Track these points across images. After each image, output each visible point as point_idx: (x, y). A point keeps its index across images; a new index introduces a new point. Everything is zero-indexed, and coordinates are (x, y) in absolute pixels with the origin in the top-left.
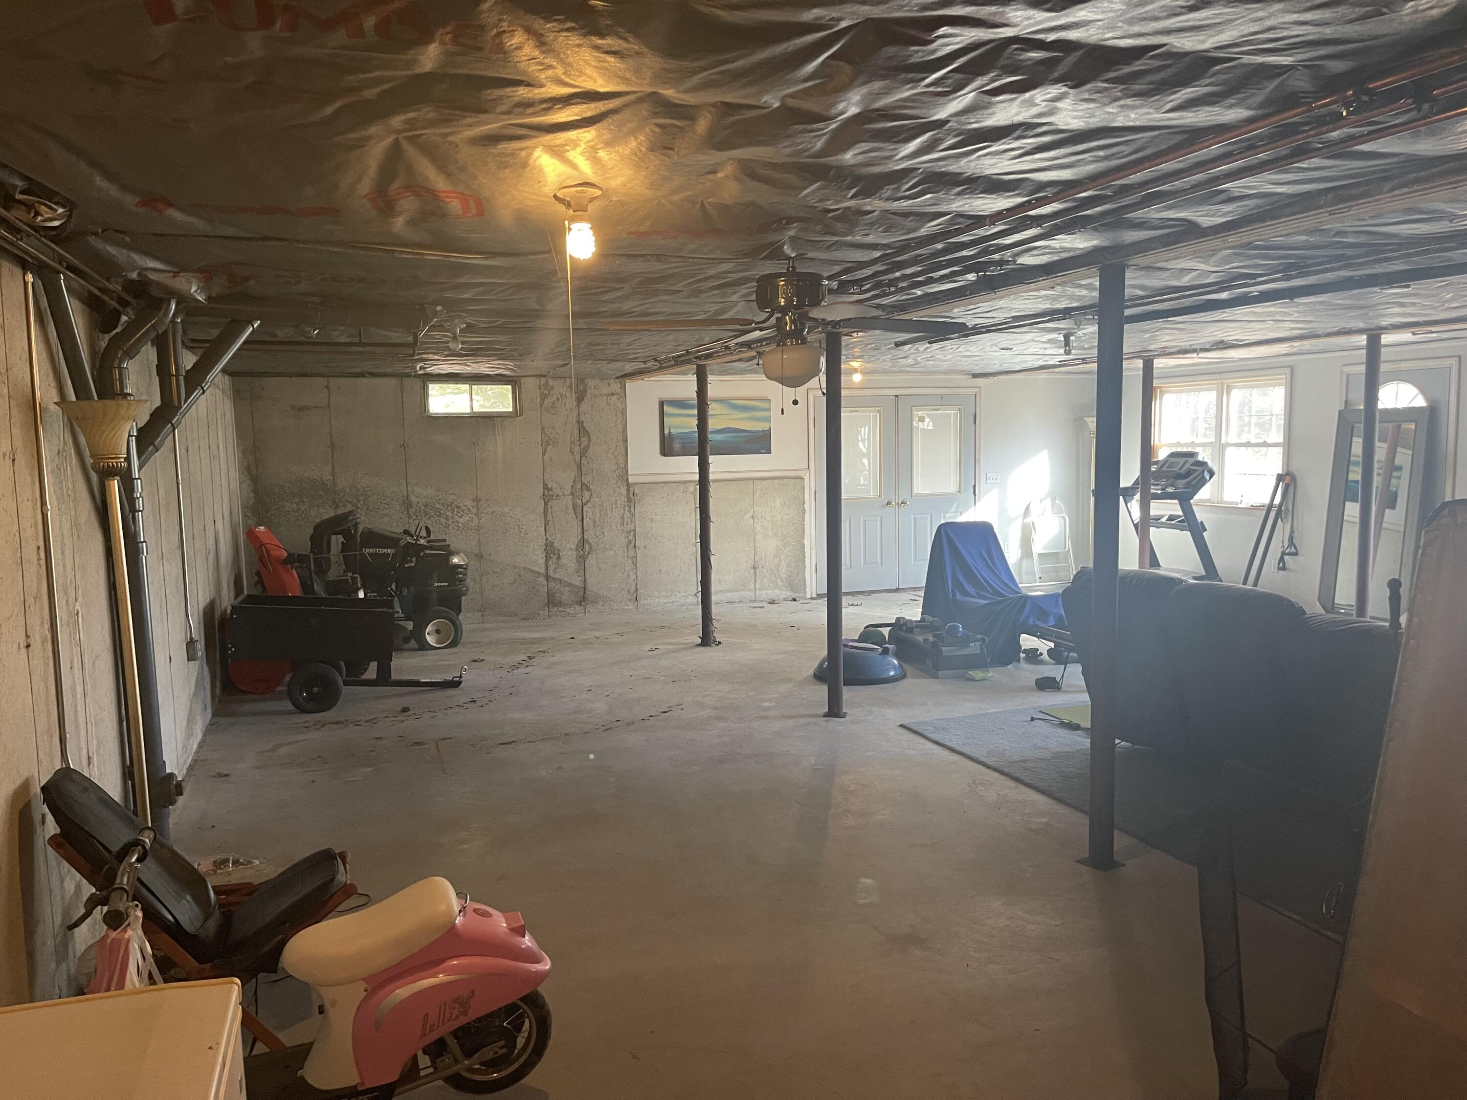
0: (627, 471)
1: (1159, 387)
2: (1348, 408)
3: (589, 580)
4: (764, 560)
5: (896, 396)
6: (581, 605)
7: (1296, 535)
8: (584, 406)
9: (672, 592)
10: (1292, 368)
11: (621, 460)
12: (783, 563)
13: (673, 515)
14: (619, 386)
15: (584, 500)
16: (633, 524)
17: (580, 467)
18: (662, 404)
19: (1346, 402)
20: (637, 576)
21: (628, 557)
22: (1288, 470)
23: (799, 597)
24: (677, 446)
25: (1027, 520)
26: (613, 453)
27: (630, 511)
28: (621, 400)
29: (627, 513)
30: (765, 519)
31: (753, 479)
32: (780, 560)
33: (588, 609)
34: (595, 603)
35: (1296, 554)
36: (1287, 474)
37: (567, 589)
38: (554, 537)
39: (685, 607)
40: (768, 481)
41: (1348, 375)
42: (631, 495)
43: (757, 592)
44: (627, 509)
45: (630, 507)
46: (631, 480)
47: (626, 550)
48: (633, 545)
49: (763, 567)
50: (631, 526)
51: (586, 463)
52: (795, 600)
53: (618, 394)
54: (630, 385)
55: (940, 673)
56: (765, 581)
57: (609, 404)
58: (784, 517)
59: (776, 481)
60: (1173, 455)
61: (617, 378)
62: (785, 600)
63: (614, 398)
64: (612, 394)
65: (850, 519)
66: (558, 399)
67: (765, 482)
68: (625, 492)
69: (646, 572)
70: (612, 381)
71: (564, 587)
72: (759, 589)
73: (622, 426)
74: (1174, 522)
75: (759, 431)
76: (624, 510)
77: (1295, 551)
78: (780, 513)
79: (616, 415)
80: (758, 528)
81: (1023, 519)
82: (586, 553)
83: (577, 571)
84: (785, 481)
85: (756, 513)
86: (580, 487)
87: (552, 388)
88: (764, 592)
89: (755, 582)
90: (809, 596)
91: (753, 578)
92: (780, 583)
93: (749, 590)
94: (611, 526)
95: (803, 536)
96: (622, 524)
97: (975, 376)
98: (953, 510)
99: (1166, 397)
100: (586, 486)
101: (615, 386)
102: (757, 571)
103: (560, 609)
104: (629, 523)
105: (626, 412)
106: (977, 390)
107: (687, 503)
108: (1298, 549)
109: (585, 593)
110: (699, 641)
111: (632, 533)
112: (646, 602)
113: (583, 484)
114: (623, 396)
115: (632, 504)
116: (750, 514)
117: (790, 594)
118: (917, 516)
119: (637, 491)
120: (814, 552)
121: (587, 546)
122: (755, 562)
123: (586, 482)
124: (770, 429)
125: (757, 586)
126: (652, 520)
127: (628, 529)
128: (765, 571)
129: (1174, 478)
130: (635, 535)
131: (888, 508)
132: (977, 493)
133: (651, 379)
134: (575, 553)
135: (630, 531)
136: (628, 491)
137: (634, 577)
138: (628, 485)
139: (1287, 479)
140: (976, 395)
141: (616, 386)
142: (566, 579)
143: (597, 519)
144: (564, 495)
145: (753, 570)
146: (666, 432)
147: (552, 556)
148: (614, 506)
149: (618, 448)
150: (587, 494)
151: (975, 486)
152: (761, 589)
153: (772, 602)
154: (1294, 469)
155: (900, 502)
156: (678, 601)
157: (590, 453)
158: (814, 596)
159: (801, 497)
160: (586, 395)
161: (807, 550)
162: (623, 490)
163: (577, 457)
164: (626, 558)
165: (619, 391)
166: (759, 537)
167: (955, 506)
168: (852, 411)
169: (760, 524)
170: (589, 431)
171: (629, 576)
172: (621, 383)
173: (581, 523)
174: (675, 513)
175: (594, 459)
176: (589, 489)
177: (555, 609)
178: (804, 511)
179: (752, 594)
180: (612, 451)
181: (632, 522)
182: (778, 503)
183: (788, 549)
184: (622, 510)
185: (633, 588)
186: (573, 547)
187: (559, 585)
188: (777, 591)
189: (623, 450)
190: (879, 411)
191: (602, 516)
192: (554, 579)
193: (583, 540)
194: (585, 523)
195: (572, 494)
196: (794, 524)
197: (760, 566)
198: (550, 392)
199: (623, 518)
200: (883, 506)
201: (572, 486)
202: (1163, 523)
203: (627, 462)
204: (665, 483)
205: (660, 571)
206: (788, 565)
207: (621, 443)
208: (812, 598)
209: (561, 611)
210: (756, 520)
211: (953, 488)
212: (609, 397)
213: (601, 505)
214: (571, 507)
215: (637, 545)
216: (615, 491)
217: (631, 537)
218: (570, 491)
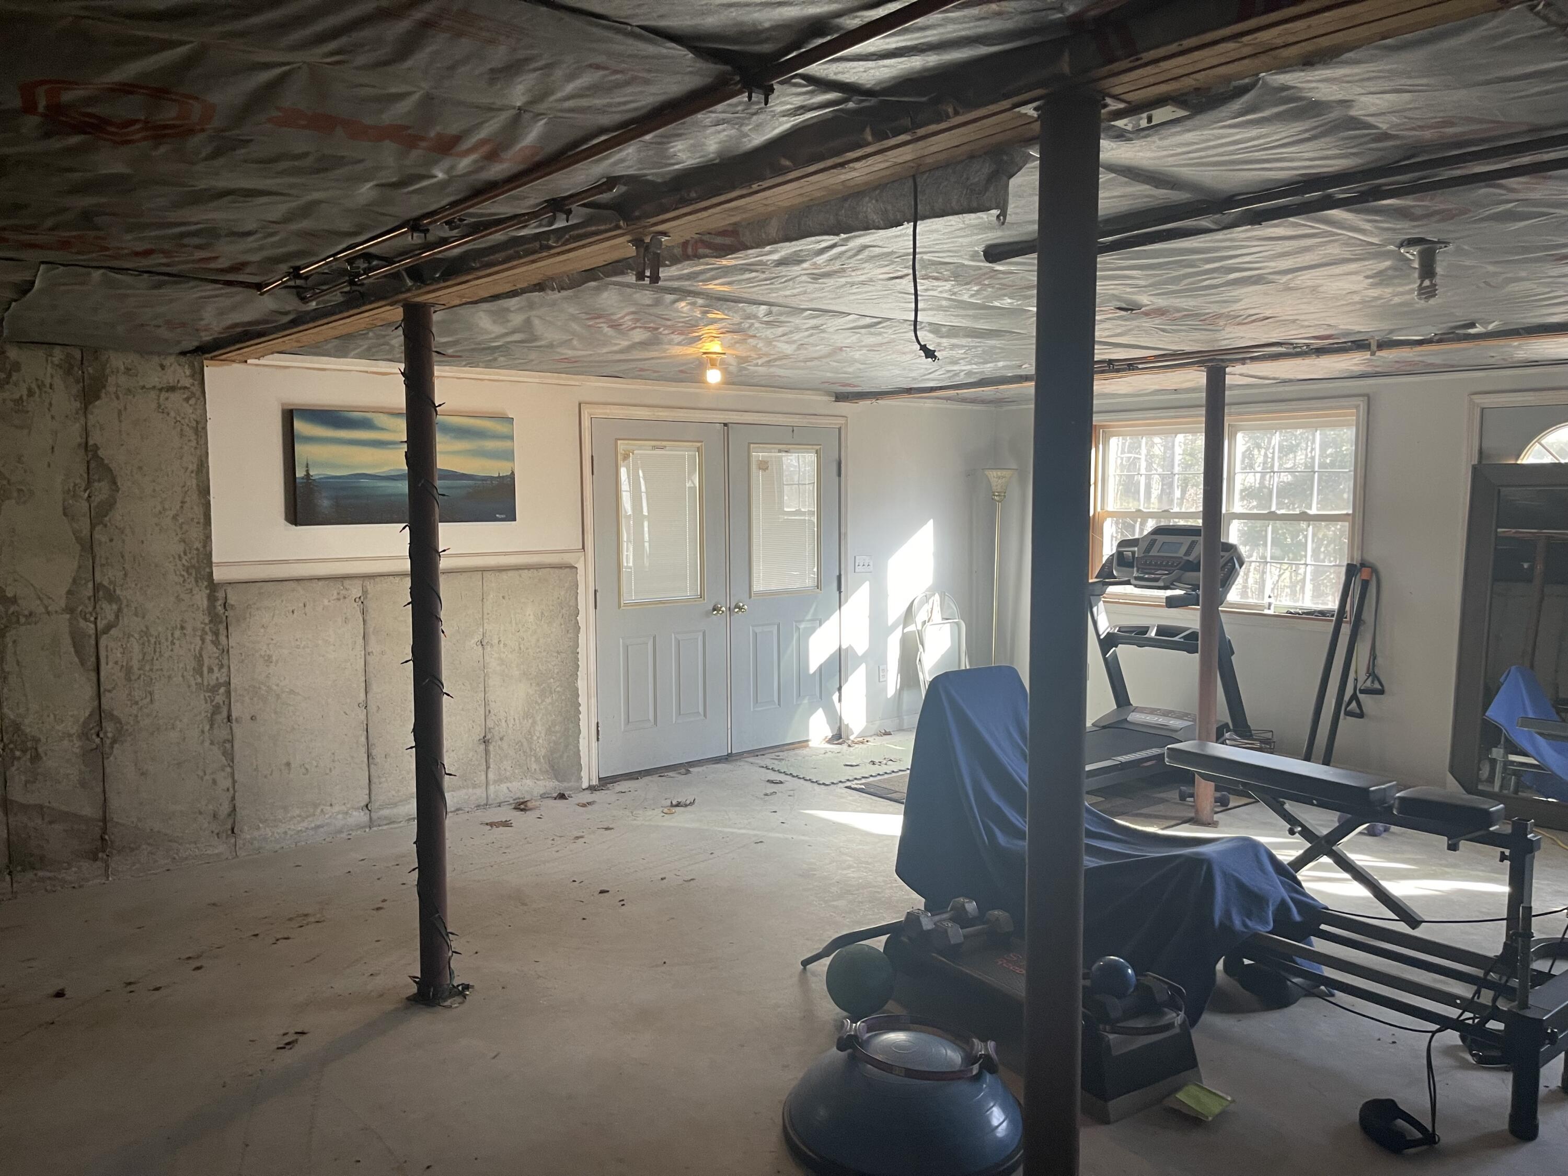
0: (209, 555)
1: (1103, 427)
2: (1484, 462)
3: (115, 803)
4: (504, 724)
5: (725, 425)
6: (95, 859)
7: (1379, 661)
8: (102, 410)
9: (316, 806)
10: (1368, 397)
11: (195, 533)
12: (539, 728)
13: (317, 646)
14: (188, 372)
15: (101, 624)
16: (225, 670)
17: (88, 547)
18: (289, 416)
19: (1481, 452)
20: (234, 782)
21: (212, 743)
22: (1362, 560)
23: (570, 789)
24: (325, 503)
25: (911, 628)
26: (175, 517)
27: (216, 643)
28: (192, 401)
29: (210, 648)
30: (505, 645)
31: (483, 570)
32: (534, 723)
33: (113, 865)
34: (132, 850)
35: (1381, 692)
36: (1363, 565)
37: (58, 827)
38: (22, 710)
39: (344, 835)
40: (510, 573)
41: (1483, 409)
42: (220, 609)
43: (492, 788)
44: (209, 637)
45: (216, 634)
46: (218, 575)
47: (207, 727)
48: (225, 714)
49: (501, 739)
50: (218, 675)
51: (104, 539)
52: (562, 796)
53: (185, 388)
54: (214, 373)
55: (1112, 1104)
56: (507, 764)
57: (160, 408)
58: (541, 641)
59: (525, 573)
60: (1158, 531)
61: (183, 353)
62: (543, 796)
63: (175, 397)
64: (172, 389)
65: (654, 638)
66: (31, 393)
67: (505, 576)
68: (205, 602)
69: (256, 770)
70: (171, 359)
71: (51, 823)
72: (495, 782)
73: (195, 460)
74: (1176, 639)
75: (492, 478)
76: (203, 640)
77: (1380, 687)
78: (535, 632)
79: (182, 435)
80: (493, 664)
81: (904, 628)
82: (108, 742)
83: (83, 784)
84: (542, 572)
85: (488, 634)
86: (90, 593)
87: (17, 366)
88: (504, 787)
89: (488, 768)
90: (585, 785)
91: (484, 760)
92: (534, 766)
93: (475, 786)
94: (170, 677)
95: (575, 675)
96: (198, 671)
97: (840, 397)
98: (809, 617)
99: (1114, 442)
100: (107, 590)
101: (179, 373)
102: (491, 748)
103: (41, 874)
104: (216, 669)
105: (205, 428)
106: (841, 421)
107: (346, 621)
108: (1384, 683)
109: (104, 830)
110: (414, 989)
111: (222, 690)
112: (256, 834)
113: (97, 588)
114: (198, 394)
115: (222, 628)
116: (477, 637)
117: (550, 785)
118: (758, 630)
119: (232, 600)
120: (593, 701)
121: (109, 727)
122: (487, 730)
123: (106, 583)
124: (513, 473)
125: (491, 776)
126: (268, 660)
127: (213, 683)
128: (505, 746)
129: (1180, 569)
130: (228, 693)
131: (715, 617)
132: (843, 589)
133: (262, 361)
134: (78, 744)
135: (218, 685)
136: (212, 598)
137: (228, 783)
138: (213, 587)
139: (1365, 574)
140: (840, 429)
141: (179, 370)
142: (54, 805)
143: (135, 664)
144: (48, 613)
145: (482, 747)
146: (300, 473)
147: (18, 753)
148: (177, 633)
149: (187, 505)
150: (108, 611)
151: (839, 578)
152: (499, 781)
153: (521, 806)
154: (1372, 556)
155: (732, 607)
156: (328, 824)
157: (117, 516)
158: (595, 782)
159: (572, 603)
160: (104, 387)
161: (582, 700)
162: (201, 598)
163: (84, 525)
164: (207, 744)
165: (187, 382)
166: (494, 681)
167: (812, 611)
168: (654, 448)
169: (496, 655)
170: (113, 466)
171: (214, 782)
172: (192, 366)
173: (93, 675)
174: (320, 642)
175: (128, 531)
176: (112, 597)
177: (30, 875)
178: (577, 629)
179: (480, 792)
180: (171, 513)
181: (222, 666)
182: (530, 613)
183: (549, 700)
184: (198, 639)
185: (225, 808)
186: (74, 730)
187: (39, 821)
188: (529, 782)
189: (199, 511)
190: (698, 449)
191: (148, 658)
192: (25, 808)
193: (100, 714)
194: (102, 674)
195: (70, 610)
196: (558, 653)
197: (497, 738)
198: (9, 376)
199: (199, 659)
200: (708, 614)
201: (69, 592)
202: (1151, 639)
203: (208, 537)
204: (298, 580)
205: (288, 764)
206: (549, 731)
207: (193, 497)
208: (592, 788)
209: (42, 880)
210: (488, 648)
211: (809, 581)
212: (164, 395)
213: (146, 633)
214: (67, 641)
215: (234, 715)
216: (179, 599)
217: (219, 699)
218: (63, 603)
